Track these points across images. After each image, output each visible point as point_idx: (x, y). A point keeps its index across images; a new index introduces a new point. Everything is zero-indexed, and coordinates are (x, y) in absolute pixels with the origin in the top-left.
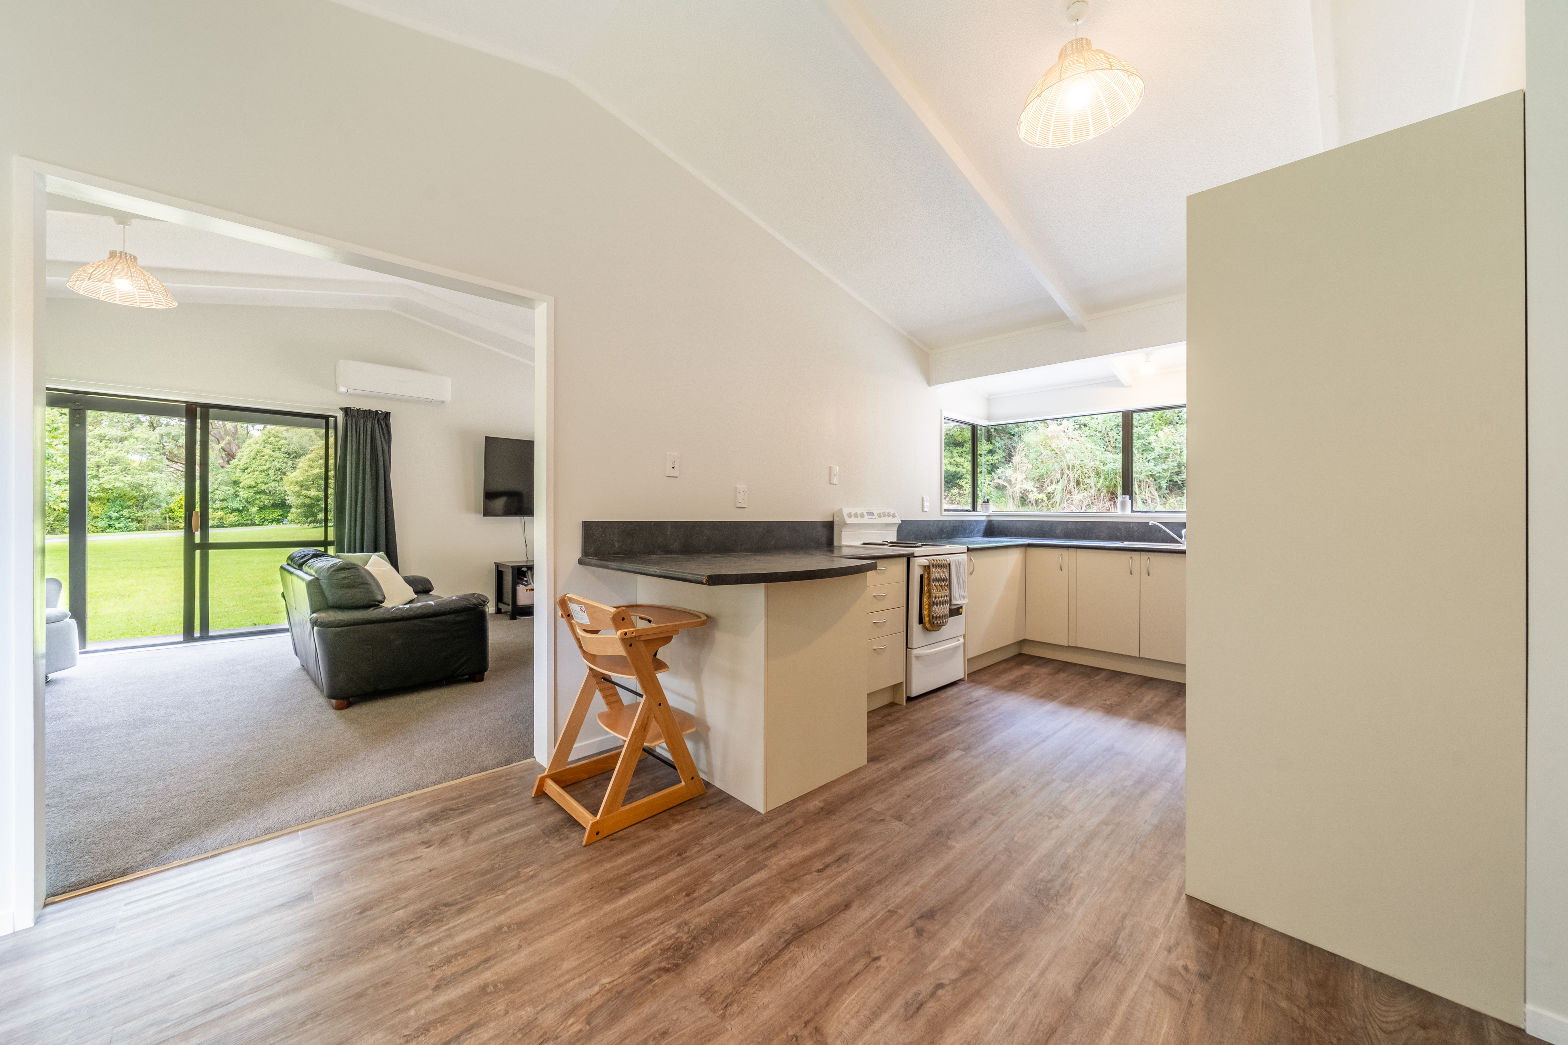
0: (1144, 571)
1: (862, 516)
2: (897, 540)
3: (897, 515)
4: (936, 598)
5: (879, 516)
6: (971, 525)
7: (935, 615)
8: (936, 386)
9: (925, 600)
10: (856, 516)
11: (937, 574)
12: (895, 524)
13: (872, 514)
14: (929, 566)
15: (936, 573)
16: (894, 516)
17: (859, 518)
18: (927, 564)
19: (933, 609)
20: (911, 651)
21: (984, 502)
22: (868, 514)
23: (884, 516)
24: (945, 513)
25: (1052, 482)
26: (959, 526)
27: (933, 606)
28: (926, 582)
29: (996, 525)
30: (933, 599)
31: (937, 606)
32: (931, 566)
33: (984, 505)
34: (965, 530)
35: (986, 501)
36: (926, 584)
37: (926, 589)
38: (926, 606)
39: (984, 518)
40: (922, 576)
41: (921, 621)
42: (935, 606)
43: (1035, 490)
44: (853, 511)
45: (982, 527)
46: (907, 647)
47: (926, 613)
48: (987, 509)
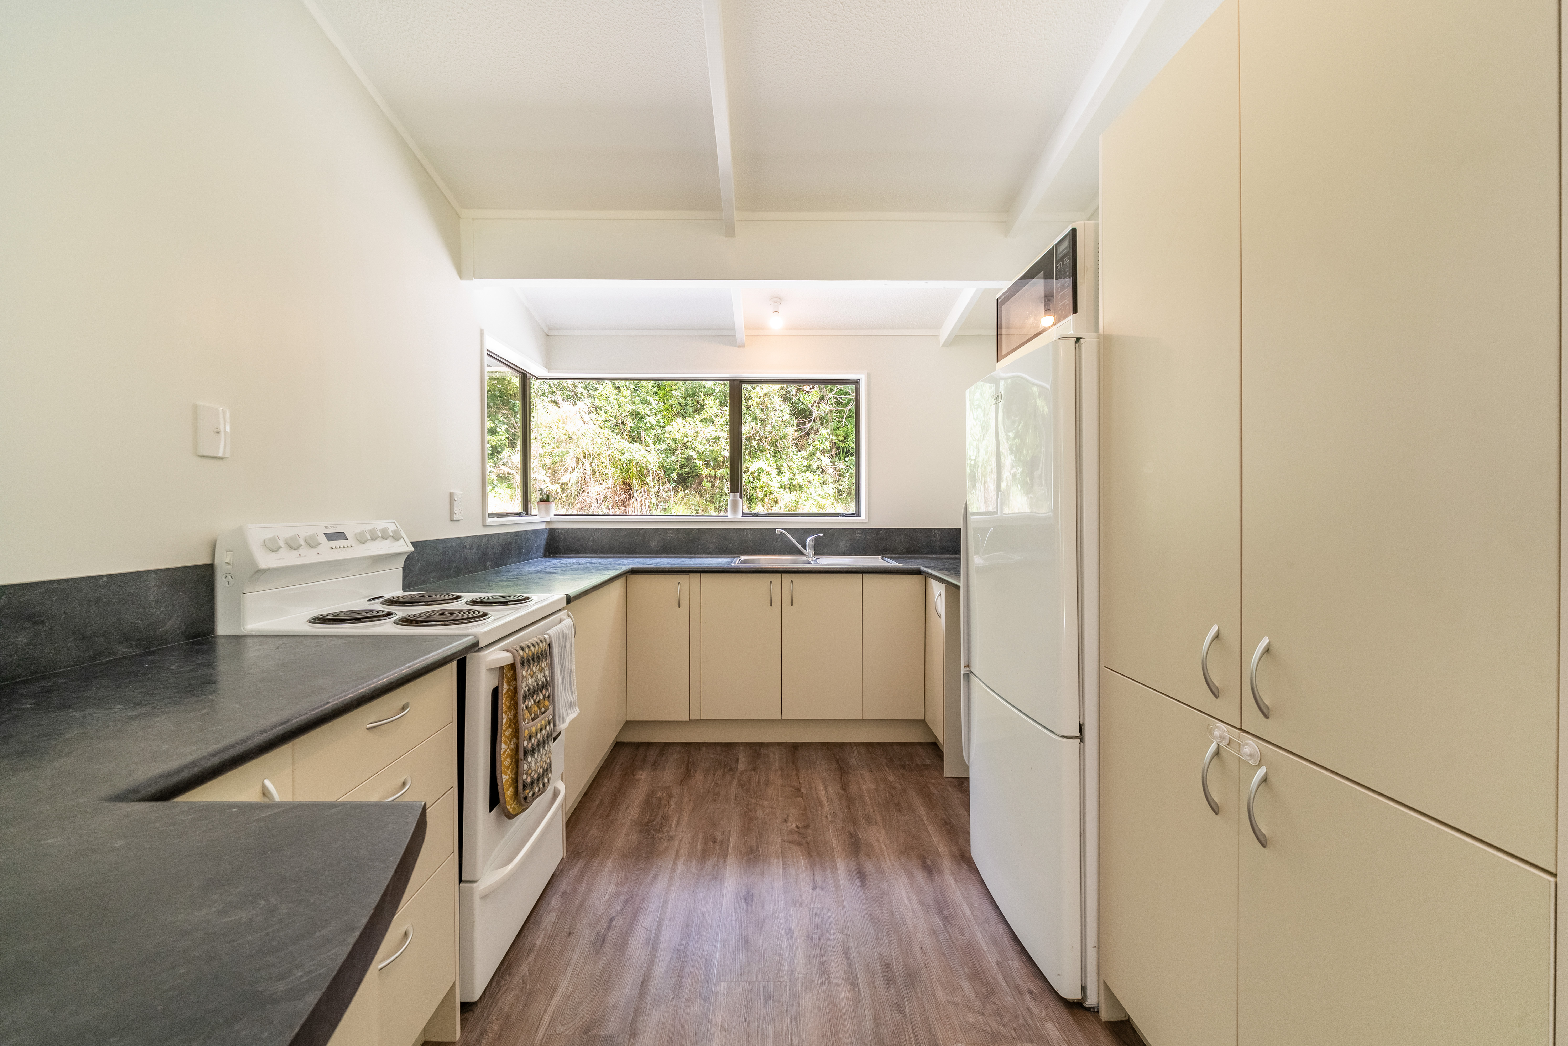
0: (786, 601)
1: (312, 544)
2: (405, 588)
3: (403, 534)
4: (530, 738)
5: (361, 540)
6: (528, 539)
7: (529, 780)
8: (475, 281)
9: (504, 748)
10: (292, 545)
11: (530, 681)
12: (400, 554)
13: (341, 536)
14: (513, 666)
15: (528, 679)
16: (396, 537)
17: (303, 551)
18: (511, 661)
19: (526, 767)
20: (472, 889)
21: (542, 500)
22: (330, 537)
23: (373, 539)
24: (490, 521)
25: (566, 471)
26: (511, 543)
27: (525, 758)
28: (504, 703)
29: (562, 537)
30: (526, 743)
31: (533, 755)
32: (518, 665)
33: (542, 504)
34: (520, 548)
35: (545, 497)
36: (505, 708)
37: (504, 719)
38: (505, 761)
39: (543, 526)
40: (495, 693)
41: (494, 800)
42: (529, 759)
43: (548, 479)
44: (284, 531)
45: (542, 541)
46: (461, 881)
47: (505, 778)
48: (548, 511)
